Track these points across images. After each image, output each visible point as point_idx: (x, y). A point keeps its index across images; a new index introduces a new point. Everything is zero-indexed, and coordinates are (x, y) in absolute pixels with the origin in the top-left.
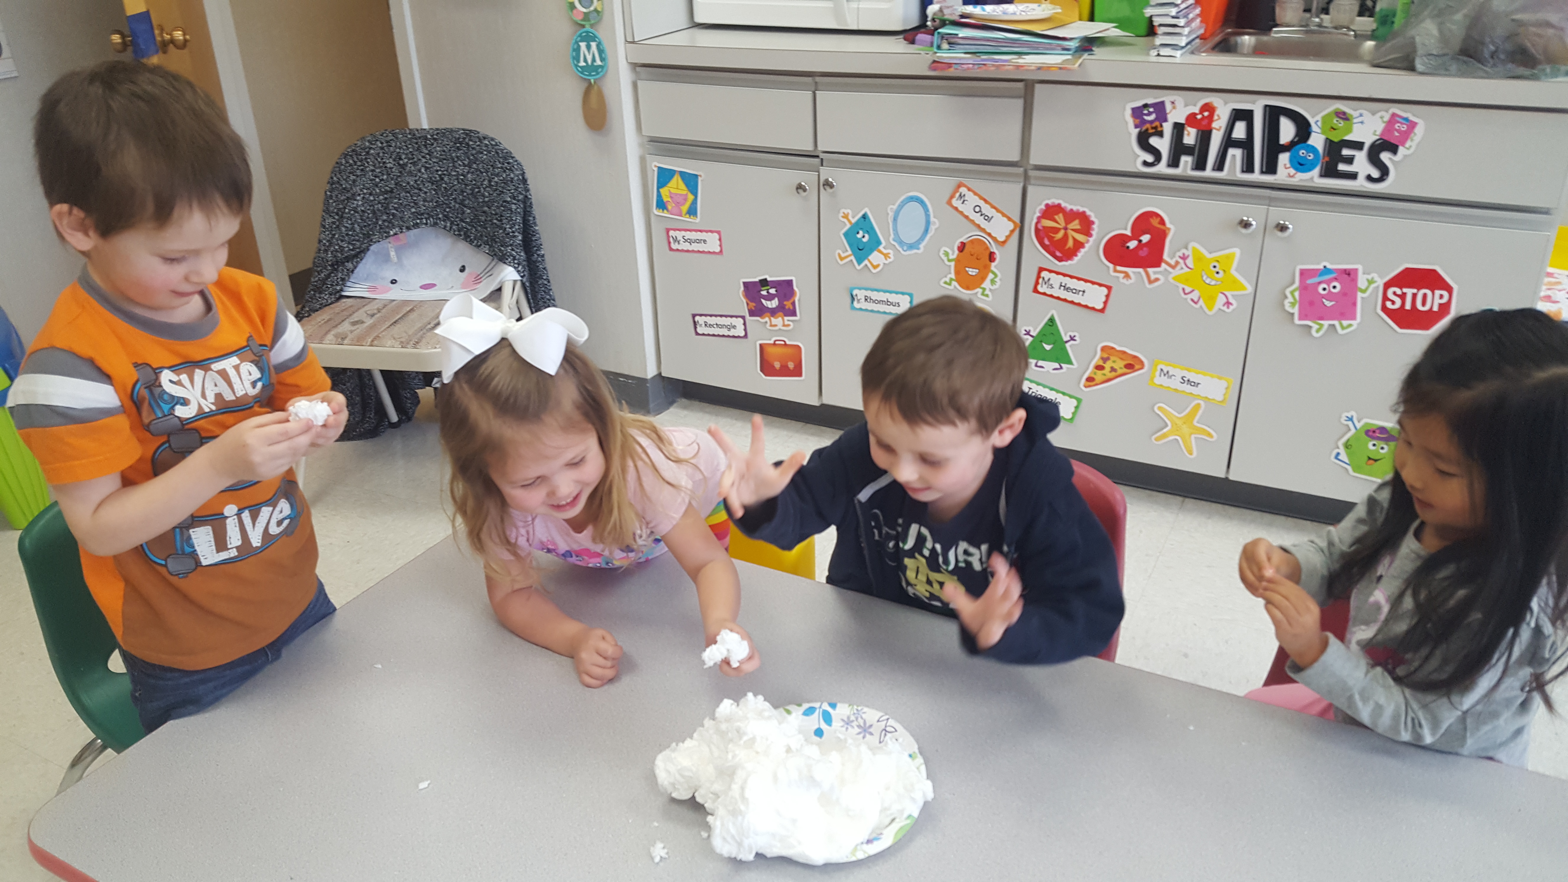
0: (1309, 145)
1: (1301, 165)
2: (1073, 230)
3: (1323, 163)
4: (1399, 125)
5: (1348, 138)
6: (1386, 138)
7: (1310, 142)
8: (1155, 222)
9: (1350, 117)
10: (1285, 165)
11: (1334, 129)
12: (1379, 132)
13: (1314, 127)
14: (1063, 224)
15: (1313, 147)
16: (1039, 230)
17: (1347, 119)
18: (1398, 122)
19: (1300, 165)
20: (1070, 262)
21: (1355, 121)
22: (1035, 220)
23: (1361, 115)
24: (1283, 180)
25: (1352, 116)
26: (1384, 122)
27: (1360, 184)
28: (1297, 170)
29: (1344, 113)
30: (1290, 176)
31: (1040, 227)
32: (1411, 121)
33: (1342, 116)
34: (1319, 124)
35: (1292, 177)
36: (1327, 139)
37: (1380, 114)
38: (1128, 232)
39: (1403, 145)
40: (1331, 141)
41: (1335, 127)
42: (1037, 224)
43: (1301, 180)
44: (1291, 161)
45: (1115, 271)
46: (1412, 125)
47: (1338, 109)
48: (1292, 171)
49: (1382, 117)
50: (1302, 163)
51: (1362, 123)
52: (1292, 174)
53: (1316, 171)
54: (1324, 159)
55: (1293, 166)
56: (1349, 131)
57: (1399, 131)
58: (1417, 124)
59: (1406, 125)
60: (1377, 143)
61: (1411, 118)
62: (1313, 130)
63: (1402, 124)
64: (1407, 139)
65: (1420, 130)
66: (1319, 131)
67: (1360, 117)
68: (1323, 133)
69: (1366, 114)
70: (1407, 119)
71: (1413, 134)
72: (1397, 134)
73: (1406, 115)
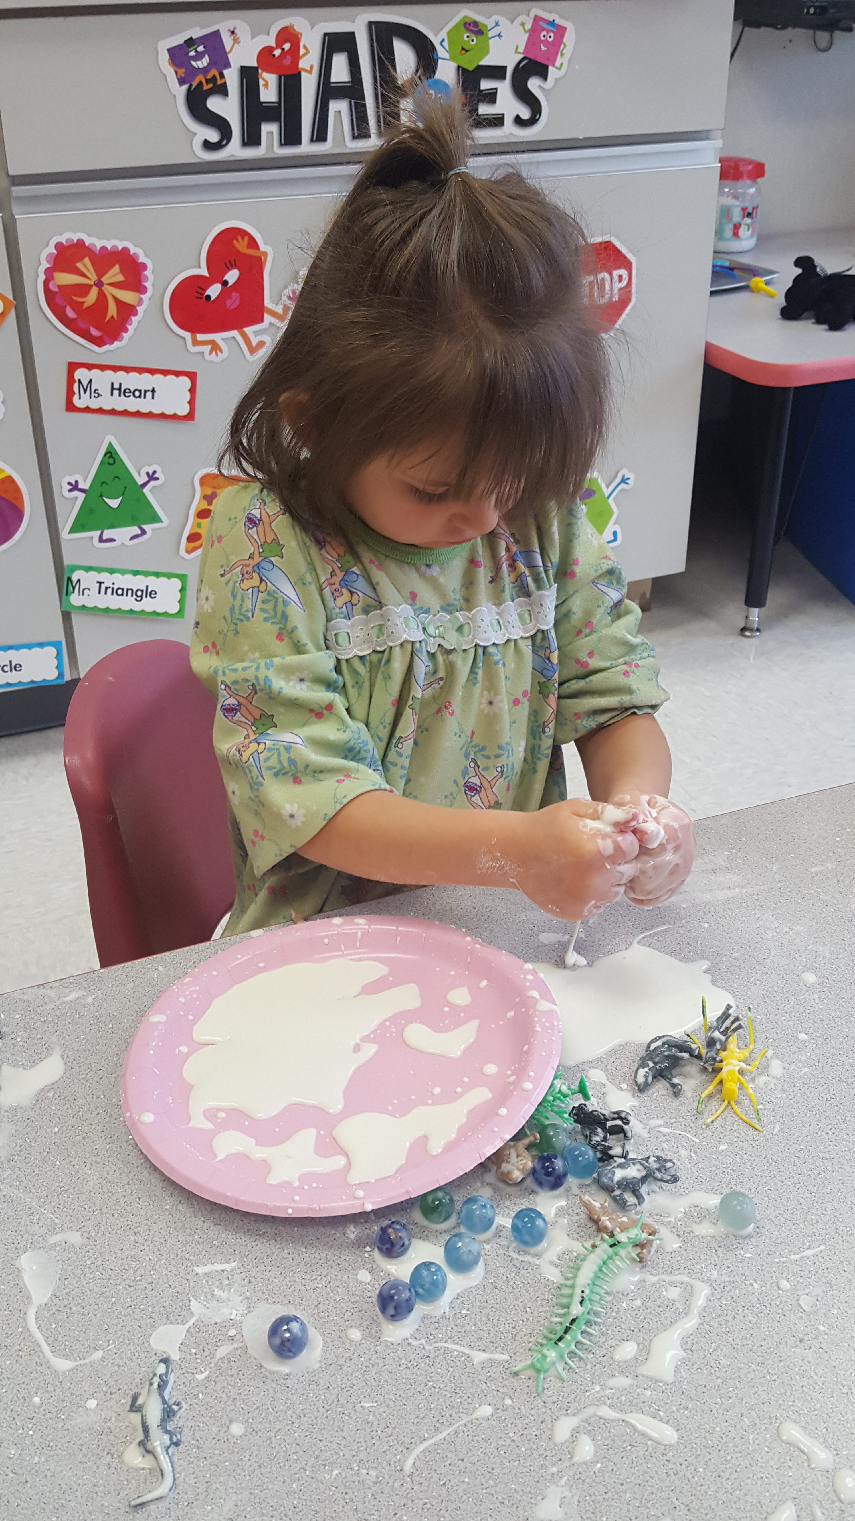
0: (438, 82)
2: (112, 285)
4: (544, 33)
5: (485, 62)
6: (532, 57)
7: (437, 76)
8: (241, 245)
9: (483, 30)
11: (467, 51)
12: (521, 49)
13: (441, 52)
14: (94, 277)
15: (444, 84)
16: (55, 293)
17: (480, 33)
18: (544, 29)
20: (116, 344)
21: (490, 34)
22: (42, 277)
23: (497, 24)
25: (486, 26)
26: (525, 32)
27: (508, 132)
29: (476, 24)
31: (52, 287)
32: (558, 27)
33: (474, 28)
34: (445, 44)
36: (459, 67)
37: (518, 21)
38: (204, 271)
39: (554, 64)
40: (464, 70)
41: (466, 48)
42: (46, 283)
45: (195, 343)
46: (560, 33)
47: (466, 17)
49: (523, 24)
51: (500, 35)
56: (486, 51)
57: (546, 43)
58: (565, 29)
59: (553, 32)
60: (521, 65)
61: (559, 21)
62: (440, 55)
63: (548, 32)
64: (557, 54)
65: (569, 38)
66: (447, 56)
67: (497, 28)
68: (452, 58)
69: (502, 20)
70: (552, 23)
71: (562, 46)
72: (543, 48)
73: (550, 17)
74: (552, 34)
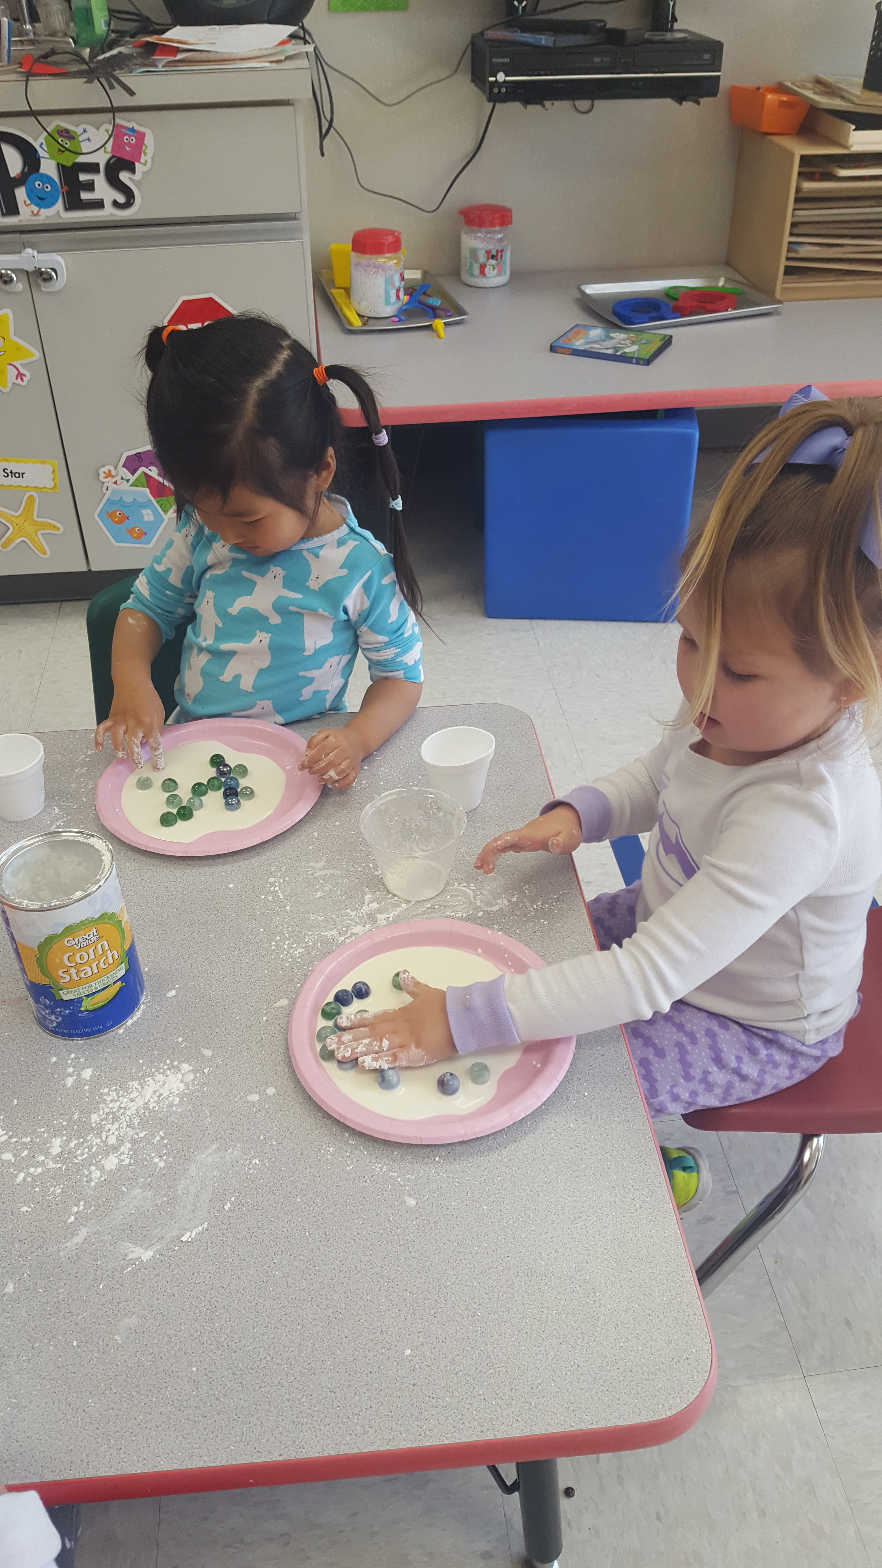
0: (43, 175)
1: (40, 198)
3: (63, 193)
4: (127, 137)
5: (80, 160)
6: (119, 155)
7: (42, 170)
9: (74, 135)
10: (25, 202)
11: (62, 152)
12: (109, 150)
13: (41, 153)
15: (48, 177)
17: (72, 138)
18: (126, 134)
19: (41, 200)
21: (81, 139)
23: (85, 131)
24: (29, 220)
25: (75, 132)
26: (110, 136)
27: (108, 213)
28: (40, 206)
29: (67, 131)
30: (34, 215)
32: (138, 132)
33: (66, 134)
34: (44, 146)
35: (37, 215)
36: (58, 164)
37: (102, 127)
39: (139, 161)
40: (63, 166)
41: (62, 149)
43: (47, 217)
44: (29, 197)
46: (141, 137)
47: (58, 126)
48: (35, 209)
49: (107, 131)
50: (43, 197)
51: (89, 140)
52: (35, 213)
53: (59, 205)
54: (62, 188)
55: (33, 202)
56: (79, 151)
57: (129, 145)
58: (144, 134)
59: (134, 136)
60: (112, 161)
61: (137, 128)
62: (41, 155)
63: (130, 136)
64: (140, 153)
65: (149, 140)
66: (47, 156)
67: (85, 134)
68: (52, 157)
69: (90, 129)
70: (132, 130)
71: (144, 147)
72: (127, 149)
73: (130, 125)
74: (132, 138)
